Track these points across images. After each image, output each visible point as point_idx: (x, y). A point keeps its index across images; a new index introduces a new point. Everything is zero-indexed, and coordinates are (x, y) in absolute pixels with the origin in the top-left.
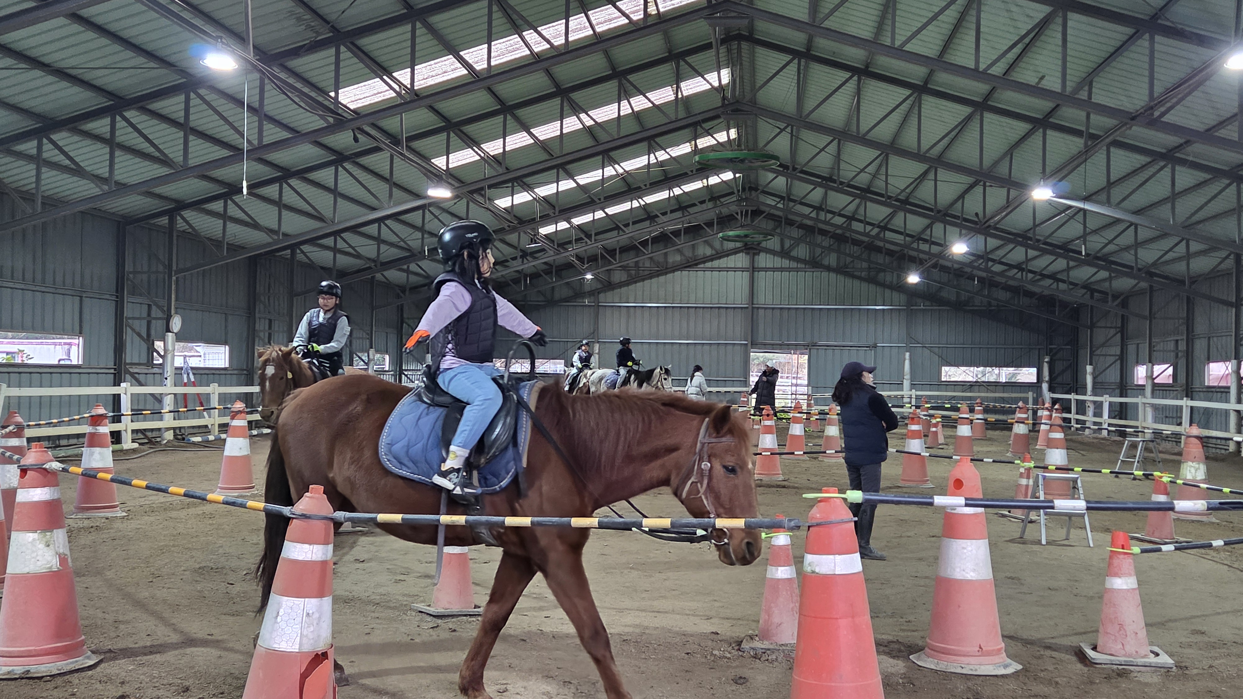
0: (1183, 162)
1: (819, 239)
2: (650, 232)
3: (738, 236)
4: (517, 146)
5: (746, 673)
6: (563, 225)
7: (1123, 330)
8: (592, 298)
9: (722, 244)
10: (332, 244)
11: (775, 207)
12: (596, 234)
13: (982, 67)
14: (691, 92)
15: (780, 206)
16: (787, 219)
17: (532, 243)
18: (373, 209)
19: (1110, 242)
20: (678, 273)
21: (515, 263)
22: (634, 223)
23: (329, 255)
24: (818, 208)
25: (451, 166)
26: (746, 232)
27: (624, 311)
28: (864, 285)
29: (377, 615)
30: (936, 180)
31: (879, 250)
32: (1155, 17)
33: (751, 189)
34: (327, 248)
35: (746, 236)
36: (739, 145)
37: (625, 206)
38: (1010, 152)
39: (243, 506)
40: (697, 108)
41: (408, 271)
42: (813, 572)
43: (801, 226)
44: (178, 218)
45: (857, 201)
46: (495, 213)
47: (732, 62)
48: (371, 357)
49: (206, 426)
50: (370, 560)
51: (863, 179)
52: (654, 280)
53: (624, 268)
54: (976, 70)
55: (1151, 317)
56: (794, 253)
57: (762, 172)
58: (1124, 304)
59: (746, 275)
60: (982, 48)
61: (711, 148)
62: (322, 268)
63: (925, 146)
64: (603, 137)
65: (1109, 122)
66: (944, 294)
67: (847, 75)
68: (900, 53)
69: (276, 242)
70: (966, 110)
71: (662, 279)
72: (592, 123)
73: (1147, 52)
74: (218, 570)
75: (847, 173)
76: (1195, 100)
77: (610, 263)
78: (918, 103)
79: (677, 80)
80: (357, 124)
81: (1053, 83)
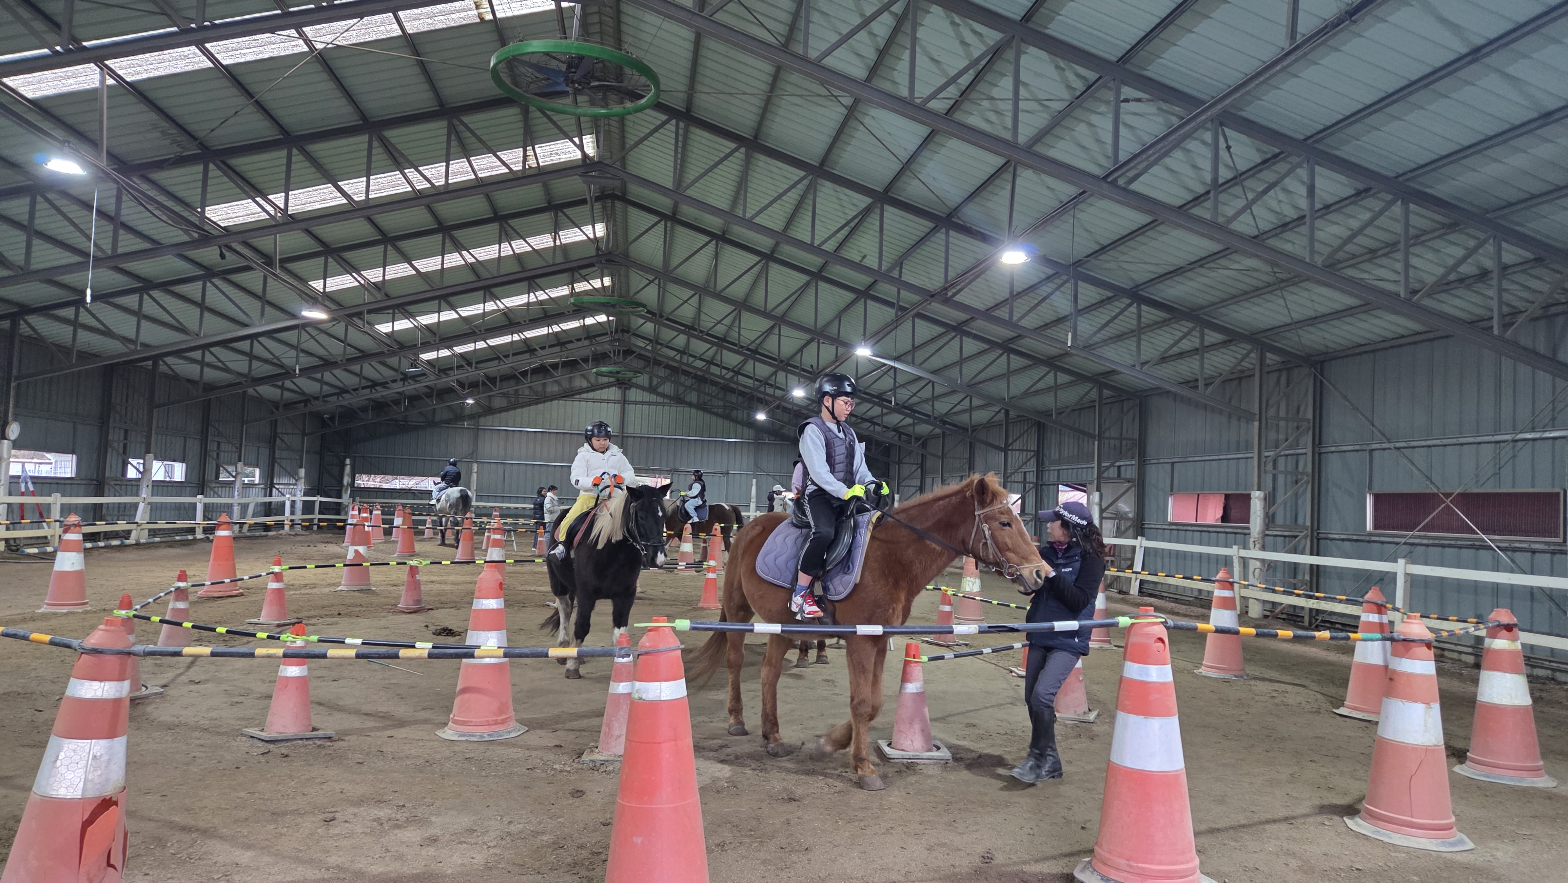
0: (969, 334)
1: (683, 378)
2: (530, 364)
3: (611, 372)
4: (398, 276)
5: (584, 786)
6: (444, 353)
7: (922, 466)
8: (473, 422)
9: (597, 379)
10: (200, 358)
11: (644, 349)
12: (477, 363)
13: (817, 243)
14: (569, 241)
15: (649, 348)
16: (655, 359)
17: (412, 367)
18: (245, 325)
19: (915, 395)
20: (555, 402)
21: (394, 385)
22: (514, 355)
23: (196, 368)
24: (682, 352)
25: (327, 290)
26: (618, 369)
27: (503, 434)
28: (720, 421)
29: (202, 742)
30: (780, 335)
31: (733, 391)
32: (950, 215)
33: (623, 331)
34: (194, 361)
35: (618, 373)
36: (613, 292)
37: (506, 339)
38: (839, 316)
39: (25, 638)
40: (574, 256)
41: (282, 388)
42: (640, 699)
43: (667, 367)
44: (22, 322)
45: (715, 348)
46: (377, 338)
47: (608, 218)
48: (239, 470)
49: (46, 537)
50: (206, 681)
51: (720, 330)
52: (533, 408)
53: (505, 395)
54: (812, 245)
55: (943, 457)
56: (660, 390)
57: (633, 318)
58: (924, 445)
59: (618, 406)
60: (816, 227)
61: (586, 293)
62: (189, 381)
63: (770, 306)
64: (484, 274)
65: (915, 298)
66: (785, 431)
67: (707, 239)
68: (750, 224)
69: (133, 352)
70: (805, 278)
71: (540, 406)
72: (473, 260)
73: (943, 243)
74: (27, 695)
75: (706, 323)
76: (978, 284)
77: (491, 390)
78: (766, 270)
79: (556, 230)
80: (225, 241)
81: (872, 262)
